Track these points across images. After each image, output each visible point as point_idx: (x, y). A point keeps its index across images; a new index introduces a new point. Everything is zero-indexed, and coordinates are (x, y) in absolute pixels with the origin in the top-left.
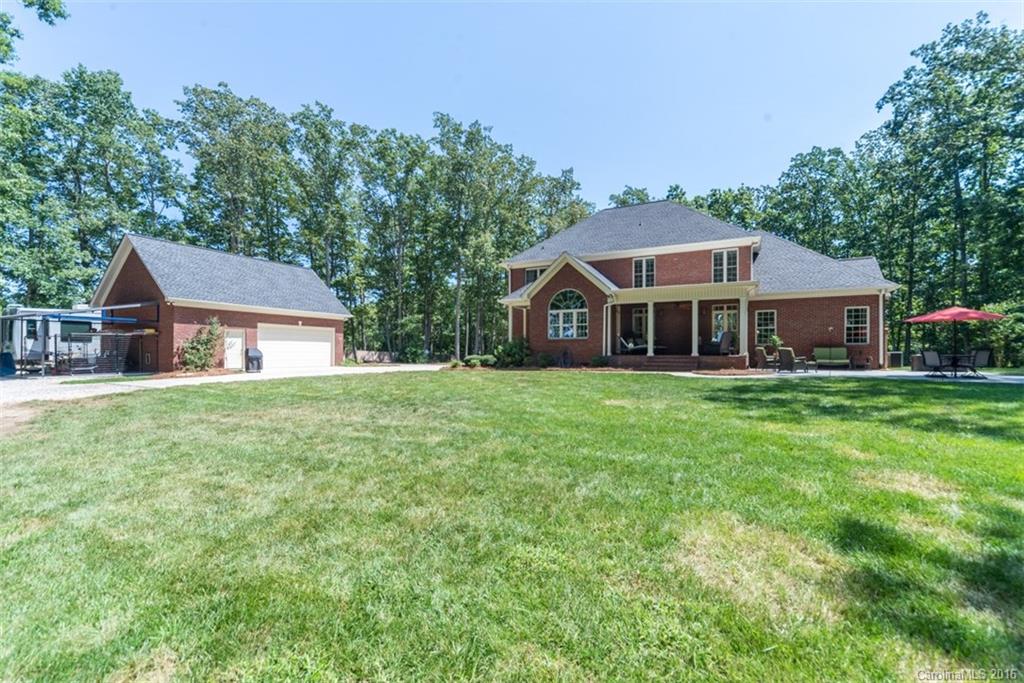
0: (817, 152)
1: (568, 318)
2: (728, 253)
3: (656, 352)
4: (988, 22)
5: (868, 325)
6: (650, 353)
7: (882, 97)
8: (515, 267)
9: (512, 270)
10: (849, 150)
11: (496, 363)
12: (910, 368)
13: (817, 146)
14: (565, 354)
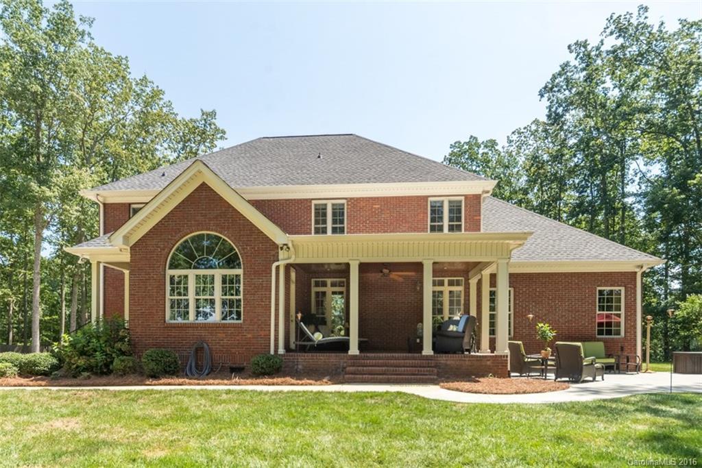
0: (473, 142)
1: (205, 285)
2: (450, 202)
3: (362, 347)
4: (646, 18)
5: (622, 312)
6: (354, 350)
7: (544, 86)
8: (110, 201)
9: (105, 205)
10: (502, 144)
11: (54, 368)
12: (670, 366)
13: (474, 135)
14: (199, 350)
